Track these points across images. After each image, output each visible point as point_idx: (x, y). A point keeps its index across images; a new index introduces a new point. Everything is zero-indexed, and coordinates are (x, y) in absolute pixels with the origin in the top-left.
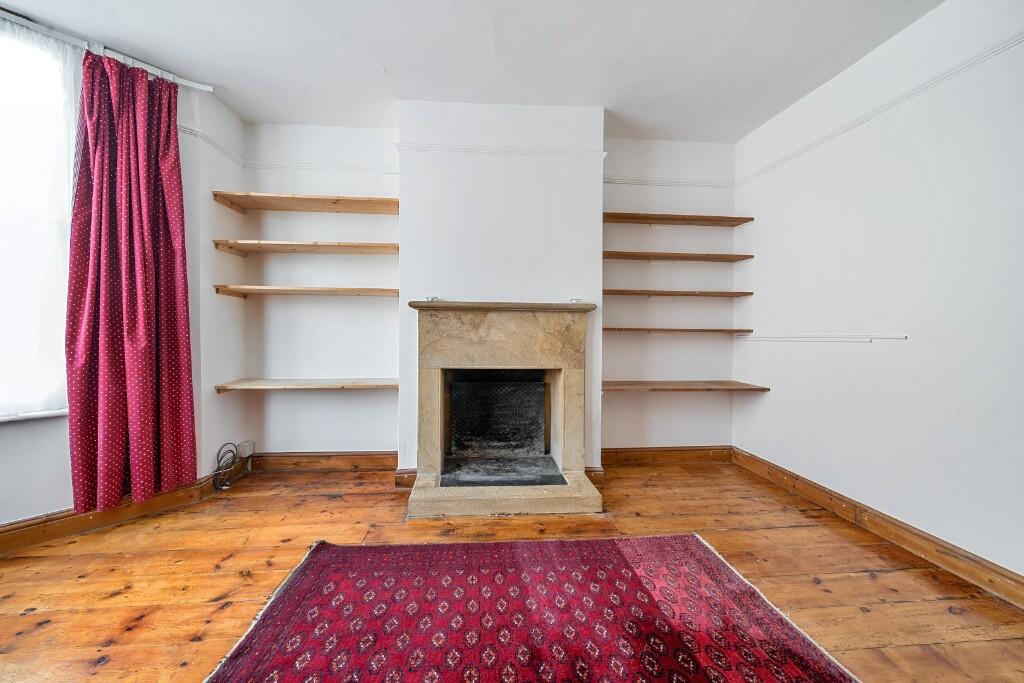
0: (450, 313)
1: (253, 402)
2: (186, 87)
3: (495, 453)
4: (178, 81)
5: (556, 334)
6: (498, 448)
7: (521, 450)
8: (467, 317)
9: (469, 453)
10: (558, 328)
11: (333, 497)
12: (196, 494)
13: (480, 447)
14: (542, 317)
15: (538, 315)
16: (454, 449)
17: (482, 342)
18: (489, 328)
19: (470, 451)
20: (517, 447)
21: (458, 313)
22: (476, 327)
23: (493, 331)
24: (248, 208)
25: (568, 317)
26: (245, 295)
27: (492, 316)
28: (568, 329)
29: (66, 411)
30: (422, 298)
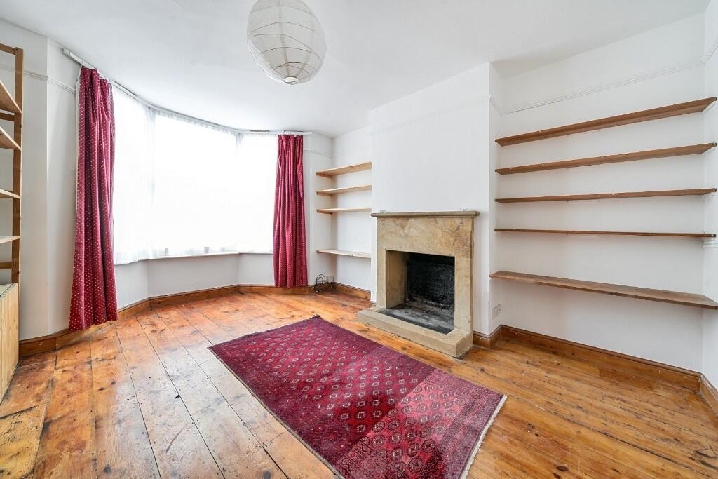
0: (391, 219)
1: (333, 259)
2: (306, 135)
3: (430, 308)
4: (303, 134)
5: (450, 232)
6: (432, 305)
7: (446, 311)
8: (399, 221)
9: (415, 304)
10: (451, 229)
11: (344, 305)
12: (307, 290)
13: (422, 302)
14: (440, 221)
15: (437, 219)
16: (408, 300)
17: (406, 236)
18: (409, 228)
19: (416, 303)
20: (444, 308)
21: (395, 219)
22: (403, 227)
23: (412, 230)
24: (331, 176)
25: (458, 221)
26: (331, 213)
27: (412, 220)
28: (458, 229)
29: (273, 253)
30: (377, 211)
